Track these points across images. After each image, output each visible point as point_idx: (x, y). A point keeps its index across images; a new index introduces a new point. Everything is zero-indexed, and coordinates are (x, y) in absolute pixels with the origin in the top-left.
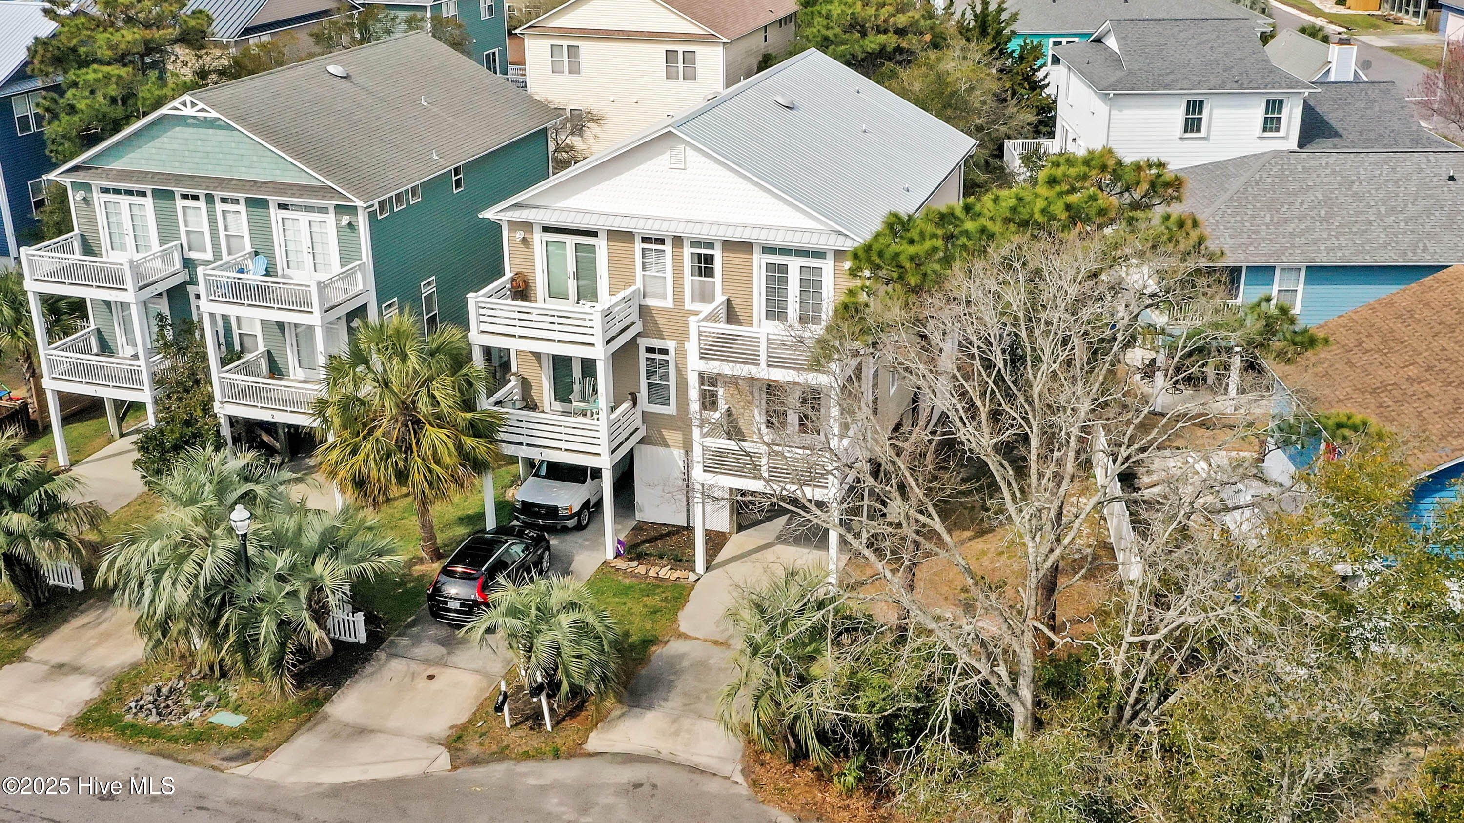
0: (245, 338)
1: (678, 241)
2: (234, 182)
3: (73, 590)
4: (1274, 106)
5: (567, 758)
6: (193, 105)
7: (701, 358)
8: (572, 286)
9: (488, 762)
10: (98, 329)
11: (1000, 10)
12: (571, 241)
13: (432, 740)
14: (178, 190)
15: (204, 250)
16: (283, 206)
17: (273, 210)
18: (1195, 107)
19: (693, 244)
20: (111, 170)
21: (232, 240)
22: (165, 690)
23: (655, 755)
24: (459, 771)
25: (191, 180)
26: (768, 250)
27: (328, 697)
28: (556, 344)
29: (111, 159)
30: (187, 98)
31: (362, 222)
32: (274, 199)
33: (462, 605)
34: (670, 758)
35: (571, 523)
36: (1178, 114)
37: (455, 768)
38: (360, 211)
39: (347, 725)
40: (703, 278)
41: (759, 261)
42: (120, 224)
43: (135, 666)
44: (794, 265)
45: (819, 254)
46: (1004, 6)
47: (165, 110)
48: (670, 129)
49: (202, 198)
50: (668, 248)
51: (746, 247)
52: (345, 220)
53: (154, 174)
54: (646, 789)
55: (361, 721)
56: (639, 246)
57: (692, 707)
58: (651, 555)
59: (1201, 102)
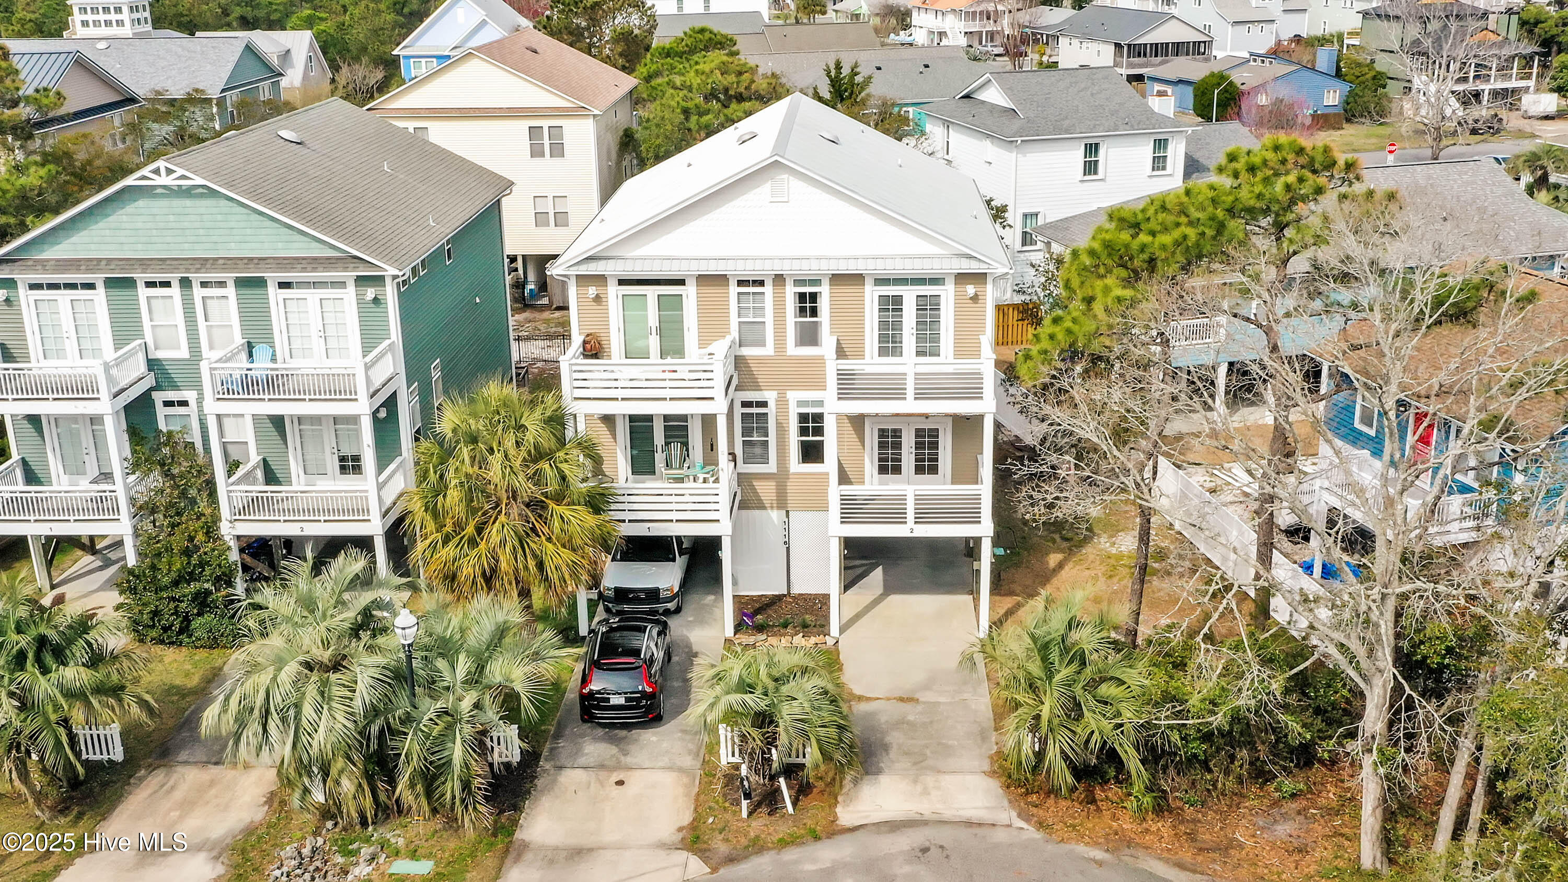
0: (229, 447)
1: (779, 279)
2: (221, 262)
3: (110, 761)
4: (1161, 144)
5: (828, 838)
6: (169, 172)
7: (839, 399)
8: (654, 342)
9: (746, 857)
10: (23, 459)
11: (854, 73)
12: (652, 292)
13: (664, 846)
14: (141, 277)
15: (178, 347)
16: (284, 285)
17: (272, 289)
18: (1092, 149)
19: (797, 282)
20: (48, 260)
21: (214, 331)
22: (306, 851)
23: (918, 817)
24: (722, 871)
25: (163, 263)
26: (881, 281)
27: (515, 823)
28: (668, 402)
29: (46, 247)
30: (161, 164)
31: (390, 294)
32: (273, 277)
33: (627, 700)
34: (935, 817)
35: (671, 606)
36: (1077, 156)
37: (714, 870)
38: (388, 281)
39: (556, 848)
40: (809, 319)
41: (871, 294)
42: (57, 326)
43: (250, 831)
44: (909, 295)
45: (936, 281)
46: (858, 70)
47: (130, 181)
48: (776, 158)
49: (175, 284)
50: (768, 289)
51: (857, 279)
52: (370, 293)
53: (109, 261)
54: (934, 851)
55: (573, 841)
56: (734, 289)
57: (923, 764)
58: (773, 626)
59: (1097, 145)
